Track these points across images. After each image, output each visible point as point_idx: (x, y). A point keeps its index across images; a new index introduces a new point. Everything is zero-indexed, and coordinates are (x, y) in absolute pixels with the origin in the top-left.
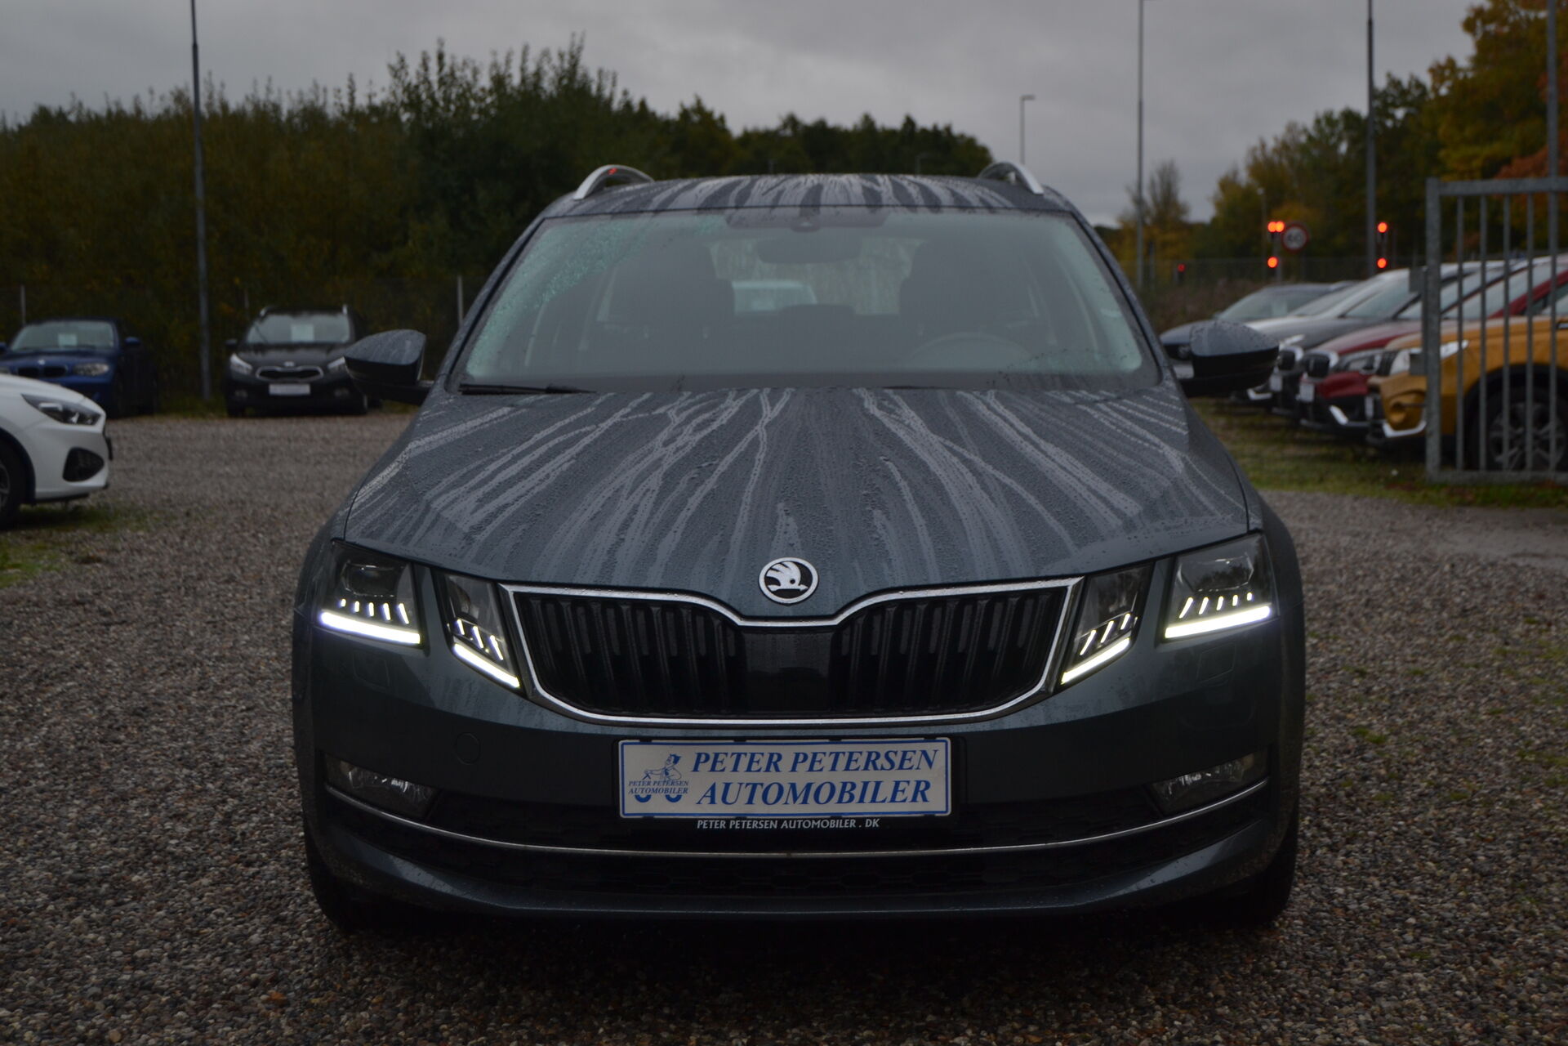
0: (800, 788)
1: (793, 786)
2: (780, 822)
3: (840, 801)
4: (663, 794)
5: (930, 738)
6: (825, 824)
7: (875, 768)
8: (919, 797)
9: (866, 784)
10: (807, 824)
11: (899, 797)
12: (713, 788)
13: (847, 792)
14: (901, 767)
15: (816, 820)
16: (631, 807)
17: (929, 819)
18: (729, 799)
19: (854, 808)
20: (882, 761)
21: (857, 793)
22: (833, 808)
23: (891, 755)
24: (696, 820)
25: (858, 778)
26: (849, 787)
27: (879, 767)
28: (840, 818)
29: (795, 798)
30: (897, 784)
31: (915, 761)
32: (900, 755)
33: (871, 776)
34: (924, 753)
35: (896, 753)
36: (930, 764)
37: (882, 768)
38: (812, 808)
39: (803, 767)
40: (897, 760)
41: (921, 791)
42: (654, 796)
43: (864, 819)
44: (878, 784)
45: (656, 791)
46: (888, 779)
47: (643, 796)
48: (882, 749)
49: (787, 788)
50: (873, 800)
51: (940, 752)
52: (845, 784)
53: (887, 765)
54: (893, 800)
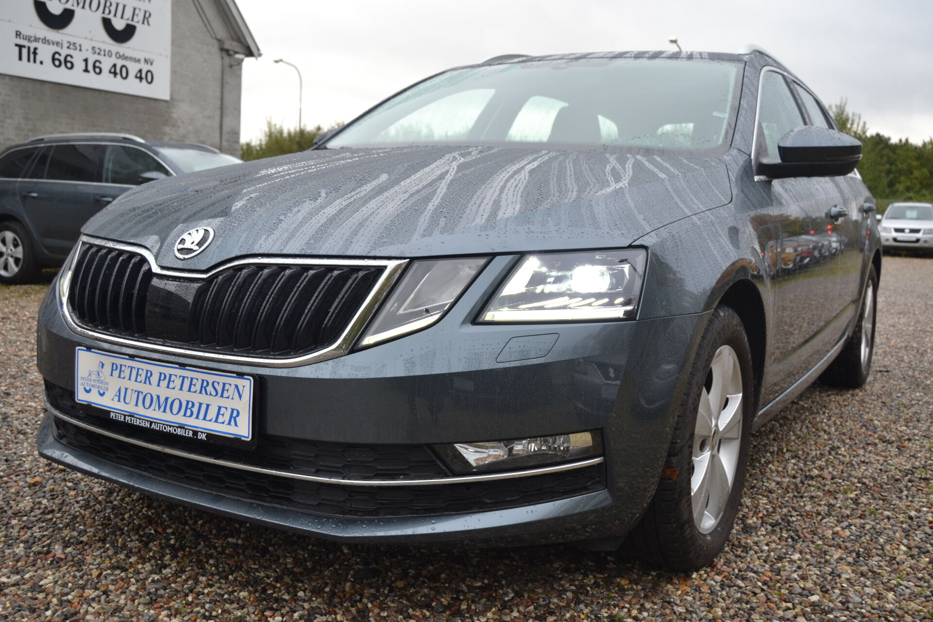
0: (162, 400)
1: (158, 397)
2: (151, 423)
3: (185, 415)
4: (97, 390)
5: (241, 375)
6: (175, 430)
7: (206, 393)
8: (233, 423)
9: (201, 404)
10: (165, 428)
11: (221, 419)
12: (120, 390)
13: (188, 408)
14: (222, 396)
15: (170, 426)
16: (82, 396)
17: (237, 440)
18: (127, 401)
19: (191, 422)
20: (210, 388)
21: (195, 410)
22: (180, 419)
23: (216, 384)
24: (110, 412)
25: (197, 398)
26: (190, 405)
27: (209, 393)
28: (183, 428)
29: (159, 407)
30: (220, 408)
31: (230, 393)
32: (221, 385)
33: (204, 399)
34: (236, 386)
35: (218, 383)
36: (240, 396)
37: (211, 394)
38: (168, 417)
39: (164, 384)
40: (220, 390)
41: (234, 417)
42: (92, 389)
43: (197, 432)
44: (208, 406)
45: (94, 386)
46: (215, 402)
47: (88, 389)
48: (211, 378)
49: (155, 398)
50: (204, 419)
51: (247, 386)
52: (188, 402)
53: (214, 393)
54: (216, 421)
